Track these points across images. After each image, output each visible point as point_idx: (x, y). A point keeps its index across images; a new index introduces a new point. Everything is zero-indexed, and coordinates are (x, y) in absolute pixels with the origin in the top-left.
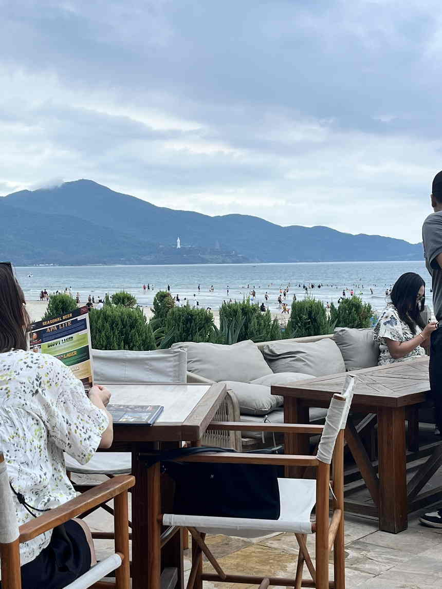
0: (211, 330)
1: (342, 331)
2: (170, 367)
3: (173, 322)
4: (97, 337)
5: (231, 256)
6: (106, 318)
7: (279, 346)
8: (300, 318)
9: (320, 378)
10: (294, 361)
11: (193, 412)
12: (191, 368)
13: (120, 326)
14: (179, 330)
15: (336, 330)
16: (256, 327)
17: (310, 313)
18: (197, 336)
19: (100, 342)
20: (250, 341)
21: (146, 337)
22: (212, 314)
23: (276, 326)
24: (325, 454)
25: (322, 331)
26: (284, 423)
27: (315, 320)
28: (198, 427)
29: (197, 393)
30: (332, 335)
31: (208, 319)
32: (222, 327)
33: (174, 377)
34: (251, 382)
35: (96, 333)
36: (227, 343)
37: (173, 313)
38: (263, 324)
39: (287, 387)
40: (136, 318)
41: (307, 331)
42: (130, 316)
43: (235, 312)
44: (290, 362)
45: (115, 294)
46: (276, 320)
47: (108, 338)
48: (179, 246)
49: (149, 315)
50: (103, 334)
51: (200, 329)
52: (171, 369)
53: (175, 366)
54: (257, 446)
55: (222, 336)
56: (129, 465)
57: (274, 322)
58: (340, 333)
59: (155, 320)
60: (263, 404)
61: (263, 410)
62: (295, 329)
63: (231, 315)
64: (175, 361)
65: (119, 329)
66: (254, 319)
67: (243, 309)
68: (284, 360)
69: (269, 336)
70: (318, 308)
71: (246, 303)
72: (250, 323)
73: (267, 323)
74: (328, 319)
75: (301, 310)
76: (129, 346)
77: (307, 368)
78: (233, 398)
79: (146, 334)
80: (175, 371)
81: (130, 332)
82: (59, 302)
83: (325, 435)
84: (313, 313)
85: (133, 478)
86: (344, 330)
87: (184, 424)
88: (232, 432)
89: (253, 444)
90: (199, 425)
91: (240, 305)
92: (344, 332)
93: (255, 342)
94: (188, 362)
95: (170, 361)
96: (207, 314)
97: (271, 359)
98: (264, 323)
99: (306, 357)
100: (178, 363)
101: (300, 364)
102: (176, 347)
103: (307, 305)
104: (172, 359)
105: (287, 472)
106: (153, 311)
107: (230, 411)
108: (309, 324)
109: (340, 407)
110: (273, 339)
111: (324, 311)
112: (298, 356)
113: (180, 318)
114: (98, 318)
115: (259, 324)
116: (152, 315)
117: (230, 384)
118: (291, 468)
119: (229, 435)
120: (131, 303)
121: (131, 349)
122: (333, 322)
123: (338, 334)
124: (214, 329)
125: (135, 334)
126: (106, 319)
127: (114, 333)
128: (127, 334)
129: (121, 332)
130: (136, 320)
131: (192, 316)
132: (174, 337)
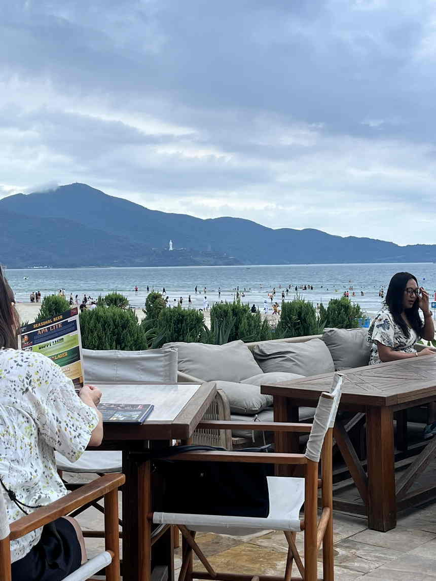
0: (201, 330)
1: (331, 331)
2: (161, 367)
3: (164, 323)
4: (90, 338)
5: (222, 258)
6: (98, 318)
7: (269, 346)
8: (290, 319)
9: (309, 378)
10: (283, 361)
11: (183, 411)
12: (183, 368)
13: (112, 327)
14: (170, 331)
15: (325, 331)
16: (247, 327)
17: (300, 314)
18: (188, 337)
19: (92, 342)
20: (240, 341)
21: (138, 338)
22: (203, 315)
23: (266, 326)
24: (314, 452)
25: (311, 331)
26: (274, 421)
27: (305, 320)
28: (188, 425)
29: (187, 392)
30: (321, 336)
31: (199, 320)
32: (212, 327)
33: (165, 376)
34: (241, 382)
35: (89, 333)
36: (218, 343)
37: (165, 314)
38: (253, 325)
39: (277, 386)
40: (128, 318)
41: (297, 331)
42: (122, 316)
43: (226, 312)
44: (280, 363)
45: (108, 295)
46: (266, 321)
47: (100, 338)
48: (171, 249)
49: (141, 316)
50: (95, 334)
51: (191, 330)
52: (162, 369)
53: (165, 366)
54: (248, 445)
55: (213, 336)
56: (120, 464)
57: (264, 322)
58: (329, 334)
59: (147, 321)
60: (253, 404)
61: (253, 409)
62: (285, 330)
63: (222, 316)
64: (166, 360)
65: (111, 330)
66: (244, 319)
67: (233, 310)
68: (273, 360)
69: (259, 337)
70: (308, 309)
71: (236, 304)
72: (241, 324)
73: (257, 324)
74: (317, 320)
75: (291, 311)
76: (121, 347)
77: (297, 368)
78: (223, 398)
79: (138, 335)
80: (166, 370)
81: (122, 332)
82: (53, 303)
83: (313, 433)
84: (303, 314)
85: (123, 476)
86: (333, 330)
87: (174, 423)
88: (222, 431)
89: (244, 444)
90: (189, 423)
91: (231, 305)
92: (334, 332)
93: (245, 342)
94: (179, 362)
95: (161, 361)
96: (198, 314)
97: (262, 359)
98: (255, 323)
99: (296, 357)
100: (168, 363)
101: (289, 364)
102: (167, 347)
103: (297, 306)
104: (162, 358)
105: (277, 470)
106: (145, 312)
107: (221, 409)
108: (299, 325)
109: (328, 406)
110: (263, 339)
111: (313, 312)
112: (288, 356)
113: (171, 319)
114: (91, 318)
115: (250, 325)
116: (144, 316)
117: (220, 384)
118: (280, 465)
119: (219, 435)
120: (123, 304)
121: (123, 349)
122: (322, 322)
123: (327, 334)
124: (205, 330)
125: (127, 334)
126: (98, 320)
127: (106, 334)
128: (118, 334)
129: (113, 333)
130: (128, 320)
131: (183, 316)
132: (165, 338)
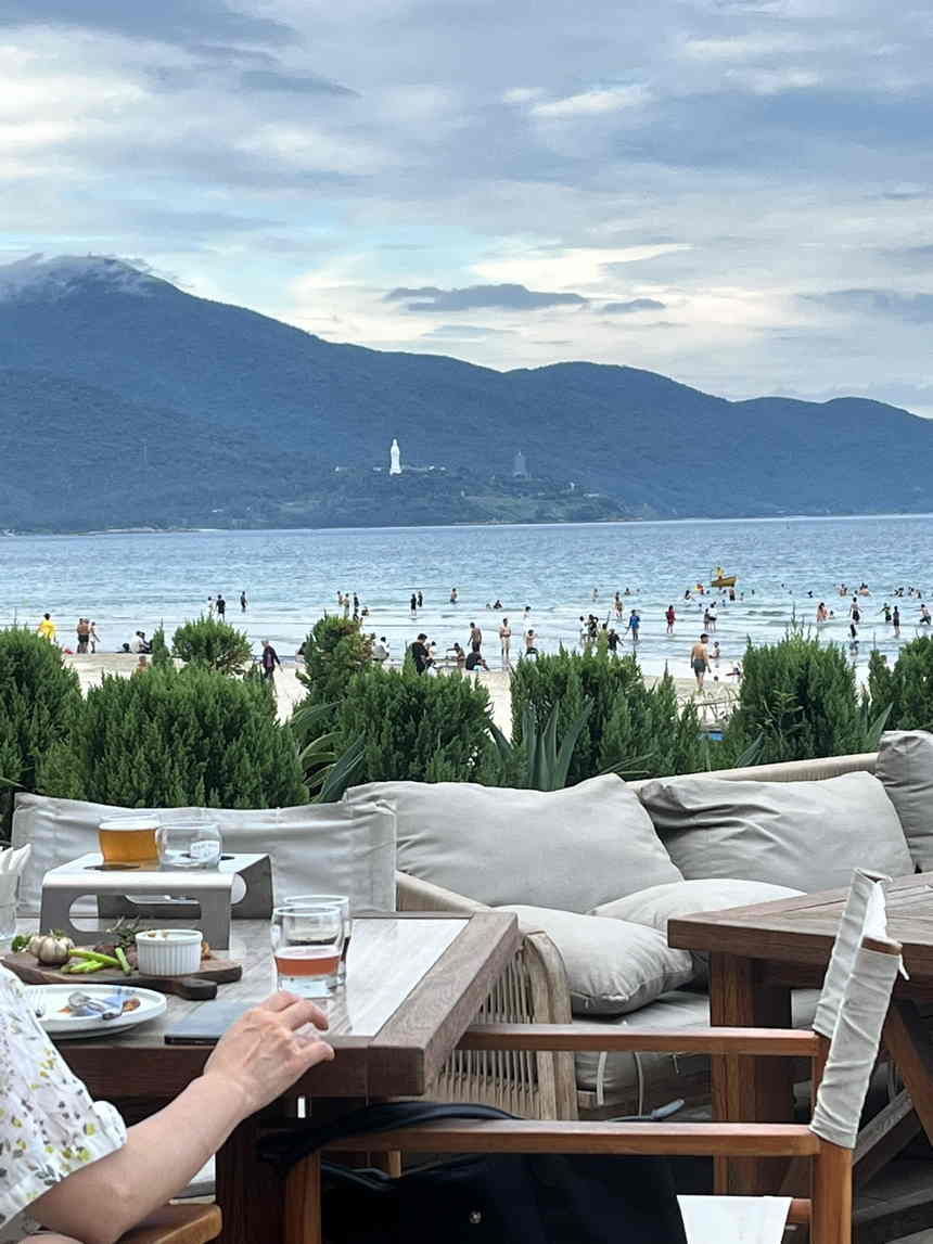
0: (481, 741)
1: (906, 740)
2: (343, 860)
3: (361, 717)
4: (122, 766)
5: (565, 496)
6: (148, 706)
8: (772, 701)
10: (734, 837)
11: (407, 1005)
12: (409, 863)
13: (193, 731)
14: (379, 742)
15: (888, 739)
16: (629, 730)
17: (803, 686)
18: (438, 761)
19: (131, 782)
20: (613, 777)
21: (276, 766)
22: (486, 691)
23: (690, 728)
24: (837, 1117)
25: (839, 742)
26: (712, 1025)
27: (819, 707)
28: (419, 1052)
29: (423, 944)
30: (873, 756)
31: (474, 707)
32: (517, 732)
33: (357, 892)
34: (600, 909)
36: (535, 785)
38: (649, 722)
39: (720, 922)
40: (242, 703)
41: (793, 742)
42: (224, 699)
43: (561, 682)
45: (183, 626)
46: (690, 709)
47: (155, 768)
48: (396, 468)
49: (289, 692)
50: (140, 755)
51: (446, 740)
52: (345, 868)
53: (360, 858)
55: (519, 759)
59: (313, 710)
62: (754, 739)
63: (548, 692)
64: (359, 841)
65: (191, 741)
66: (620, 705)
67: (585, 675)
68: (702, 833)
69: (669, 760)
70: (830, 671)
71: (594, 654)
72: (608, 720)
73: (661, 717)
74: (860, 703)
75: (773, 676)
76: (221, 799)
77: (777, 862)
78: (545, 961)
79: (275, 756)
80: (356, 872)
81: (226, 748)
83: (839, 1058)
84: (811, 690)
85: (216, 1214)
86: (914, 738)
87: (377, 1043)
90: (423, 1046)
91: (576, 658)
92: (912, 744)
93: (626, 778)
94: (400, 844)
95: (343, 843)
96: (469, 690)
97: (673, 825)
98: (655, 716)
99: (781, 826)
100: (368, 848)
101: (755, 848)
102: (358, 798)
103: (792, 661)
104: (347, 835)
106: (303, 680)
107: (540, 999)
108: (799, 721)
109: (884, 976)
110: (682, 768)
111: (848, 678)
112: (750, 821)
113: (382, 704)
114: (125, 705)
115: (637, 722)
116: (302, 692)
117: (531, 918)
119: (536, 1081)
120: (233, 657)
121: (228, 804)
122: (878, 711)
123: (894, 750)
124: (492, 738)
125: (241, 756)
126: (148, 710)
127: (173, 754)
128: (216, 755)
129: (197, 751)
130: (243, 711)
131: (421, 696)
132: (364, 765)
